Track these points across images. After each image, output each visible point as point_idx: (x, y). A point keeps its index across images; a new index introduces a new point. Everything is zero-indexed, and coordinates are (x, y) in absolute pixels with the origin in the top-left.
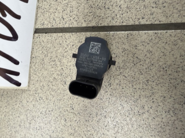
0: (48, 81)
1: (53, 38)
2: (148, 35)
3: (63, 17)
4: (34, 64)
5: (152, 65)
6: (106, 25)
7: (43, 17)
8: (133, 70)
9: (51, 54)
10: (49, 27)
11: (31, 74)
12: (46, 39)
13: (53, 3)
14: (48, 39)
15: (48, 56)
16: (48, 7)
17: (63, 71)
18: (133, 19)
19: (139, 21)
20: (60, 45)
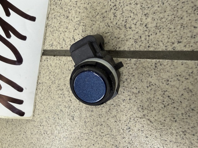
0: (54, 113)
1: (62, 62)
2: (187, 66)
3: (74, 38)
4: (40, 91)
5: (193, 110)
6: (126, 49)
7: (52, 36)
8: (162, 114)
9: (59, 81)
10: (58, 49)
11: (37, 102)
12: (54, 63)
13: (63, 20)
14: (57, 63)
15: (55, 83)
16: (58, 25)
17: (72, 103)
18: (165, 44)
19: (174, 45)
20: (69, 71)
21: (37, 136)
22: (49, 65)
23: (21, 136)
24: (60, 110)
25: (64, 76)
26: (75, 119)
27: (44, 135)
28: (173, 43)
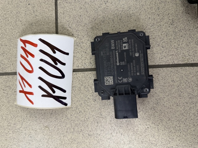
0: (84, 100)
1: (86, 75)
4: (74, 91)
9: (85, 84)
10: (82, 68)
11: (73, 97)
12: (81, 76)
13: (83, 54)
15: (83, 85)
16: (81, 56)
21: (75, 115)
22: (78, 77)
23: (64, 119)
24: (87, 98)
25: (88, 81)
27: (79, 114)
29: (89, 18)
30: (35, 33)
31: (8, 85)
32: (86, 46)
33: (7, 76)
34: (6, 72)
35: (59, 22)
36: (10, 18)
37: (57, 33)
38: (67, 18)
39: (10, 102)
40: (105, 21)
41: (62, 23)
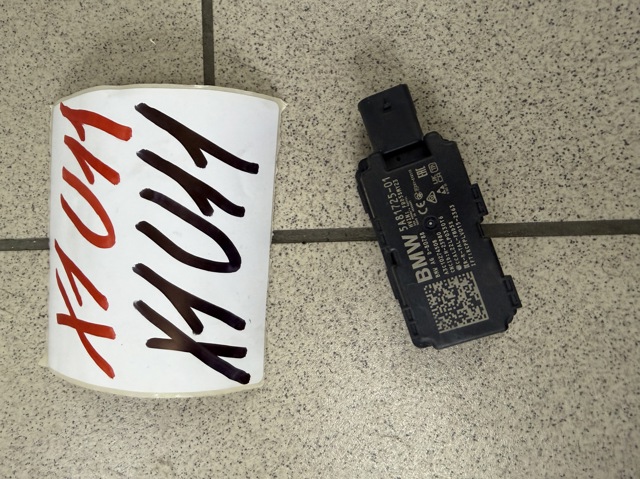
22: (292, 262)
23: (233, 432)
24: (331, 354)
25: (333, 282)
26: (370, 364)
28: (532, 211)
29: (342, 19)
30: (121, 82)
31: (14, 287)
32: (327, 136)
33: (10, 253)
34: (8, 237)
35: (216, 36)
36: (20, 22)
37: (209, 80)
38: (250, 20)
39: (24, 354)
40: (414, 30)
41: (229, 41)
